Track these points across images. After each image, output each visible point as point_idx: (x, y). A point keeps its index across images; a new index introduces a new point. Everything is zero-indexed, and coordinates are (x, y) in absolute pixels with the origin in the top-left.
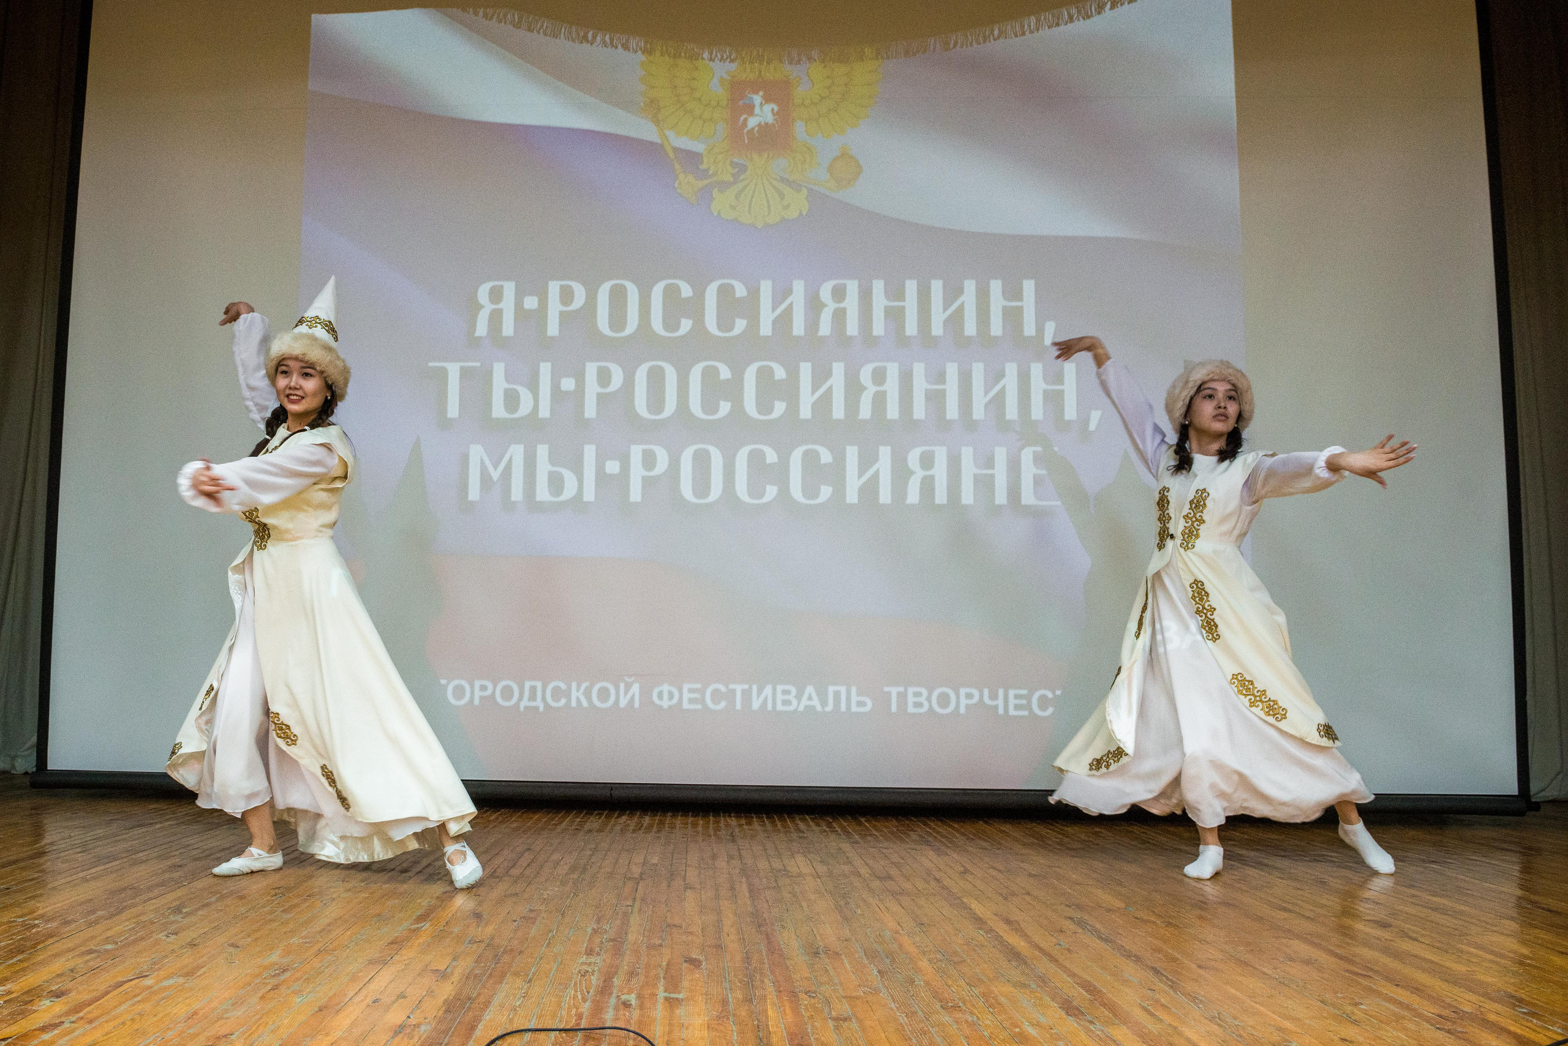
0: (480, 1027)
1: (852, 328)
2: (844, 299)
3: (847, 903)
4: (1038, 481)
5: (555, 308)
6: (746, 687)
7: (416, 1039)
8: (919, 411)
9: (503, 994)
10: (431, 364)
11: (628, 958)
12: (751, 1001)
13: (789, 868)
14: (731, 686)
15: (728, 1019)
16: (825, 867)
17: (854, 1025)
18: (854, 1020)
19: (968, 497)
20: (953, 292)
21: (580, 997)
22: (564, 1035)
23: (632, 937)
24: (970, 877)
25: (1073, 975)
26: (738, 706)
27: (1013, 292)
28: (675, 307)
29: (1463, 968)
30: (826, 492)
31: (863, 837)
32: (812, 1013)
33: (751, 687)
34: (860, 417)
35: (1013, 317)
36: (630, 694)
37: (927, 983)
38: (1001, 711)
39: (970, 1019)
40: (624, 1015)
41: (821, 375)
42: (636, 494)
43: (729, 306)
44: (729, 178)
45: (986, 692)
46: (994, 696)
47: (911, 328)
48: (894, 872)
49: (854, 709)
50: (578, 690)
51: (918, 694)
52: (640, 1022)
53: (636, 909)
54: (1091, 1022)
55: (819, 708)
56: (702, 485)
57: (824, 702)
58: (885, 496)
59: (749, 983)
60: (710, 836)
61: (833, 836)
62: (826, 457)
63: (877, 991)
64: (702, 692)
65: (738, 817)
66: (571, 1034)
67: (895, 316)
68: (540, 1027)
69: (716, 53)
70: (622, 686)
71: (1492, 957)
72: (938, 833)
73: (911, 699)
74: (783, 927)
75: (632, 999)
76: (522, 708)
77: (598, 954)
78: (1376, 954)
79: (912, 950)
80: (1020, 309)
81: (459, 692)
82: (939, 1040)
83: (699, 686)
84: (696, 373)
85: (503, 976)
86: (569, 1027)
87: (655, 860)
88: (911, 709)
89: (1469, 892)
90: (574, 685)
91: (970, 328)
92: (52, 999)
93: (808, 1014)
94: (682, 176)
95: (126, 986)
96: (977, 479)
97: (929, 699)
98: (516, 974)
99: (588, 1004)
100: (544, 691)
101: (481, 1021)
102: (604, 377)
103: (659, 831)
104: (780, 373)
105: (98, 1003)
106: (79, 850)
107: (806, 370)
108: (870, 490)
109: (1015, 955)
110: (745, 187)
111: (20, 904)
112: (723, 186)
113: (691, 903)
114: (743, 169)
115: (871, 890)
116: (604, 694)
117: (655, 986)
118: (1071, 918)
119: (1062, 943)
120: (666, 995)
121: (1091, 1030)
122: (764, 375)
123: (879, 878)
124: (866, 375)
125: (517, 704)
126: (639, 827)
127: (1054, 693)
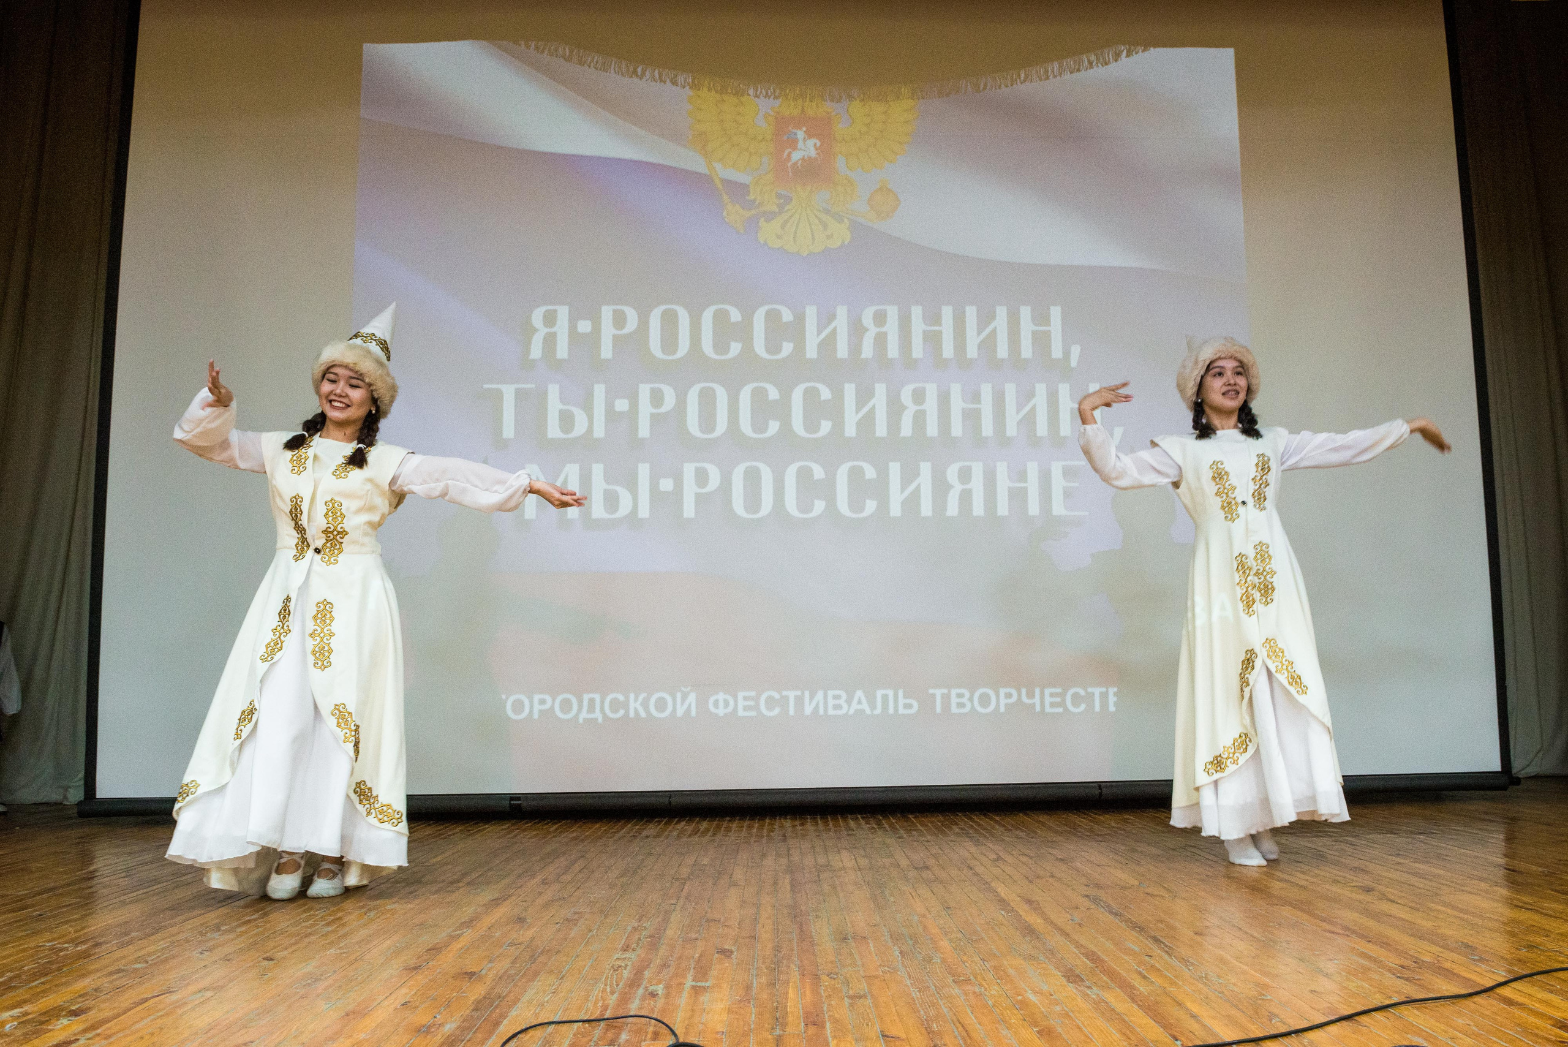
0: (505, 1022)
1: (893, 350)
2: (885, 322)
3: (883, 892)
4: (1067, 494)
5: (608, 331)
6: (799, 693)
7: (439, 1037)
8: (957, 429)
9: (534, 991)
10: (486, 386)
11: (663, 951)
12: (774, 984)
13: (832, 863)
14: (785, 693)
15: (749, 1002)
16: (867, 861)
17: (869, 1002)
18: (869, 997)
19: (1003, 509)
20: (986, 318)
21: (608, 990)
22: (587, 1025)
23: (670, 933)
24: (1000, 864)
25: (1079, 946)
26: (792, 712)
27: (1042, 318)
28: (724, 332)
29: (1427, 924)
30: (871, 506)
31: (908, 831)
32: (831, 993)
33: (803, 693)
34: (902, 435)
35: (1042, 340)
36: (685, 704)
37: (944, 961)
38: (1038, 708)
39: (977, 990)
40: (649, 1004)
41: (864, 395)
42: (689, 510)
43: (776, 331)
44: (775, 208)
45: (1024, 691)
46: (1031, 695)
47: (948, 351)
48: (932, 862)
49: (901, 711)
50: (636, 700)
51: (960, 696)
52: (664, 1010)
53: (678, 908)
54: (1089, 987)
55: (868, 711)
56: (753, 500)
57: (873, 707)
58: (926, 509)
59: (776, 967)
60: (762, 837)
61: (880, 833)
62: (870, 473)
63: (896, 970)
64: (757, 699)
65: (794, 818)
66: (594, 1024)
67: (933, 340)
68: (564, 1019)
69: (761, 89)
70: (679, 696)
71: (1455, 913)
72: (979, 825)
73: (954, 700)
74: (817, 917)
75: (660, 989)
76: (581, 721)
77: (634, 950)
78: (1356, 915)
79: (935, 931)
80: (1048, 334)
81: (518, 706)
82: (945, 1010)
83: (753, 694)
84: (745, 396)
85: (536, 974)
86: (592, 1018)
87: (705, 861)
88: (954, 710)
89: (1448, 858)
90: (632, 696)
91: (1003, 351)
92: (70, 1018)
93: (827, 994)
94: (730, 206)
95: (151, 1002)
96: (1011, 491)
97: (971, 700)
98: (551, 972)
99: (616, 995)
100: (602, 703)
101: (507, 1016)
102: (657, 398)
103: (714, 835)
104: (825, 394)
105: (118, 1019)
106: (122, 875)
107: (850, 390)
108: (912, 502)
109: (1029, 931)
110: (792, 216)
111: (52, 928)
112: (770, 217)
113: (732, 899)
114: (789, 200)
115: (907, 880)
116: (661, 705)
117: (685, 977)
118: (1087, 896)
119: (1075, 919)
120: (693, 983)
121: (1087, 994)
122: (811, 395)
123: (916, 868)
124: (906, 395)
125: (577, 716)
126: (695, 832)
127: (1086, 691)
